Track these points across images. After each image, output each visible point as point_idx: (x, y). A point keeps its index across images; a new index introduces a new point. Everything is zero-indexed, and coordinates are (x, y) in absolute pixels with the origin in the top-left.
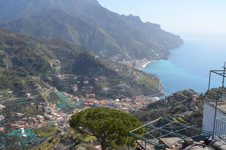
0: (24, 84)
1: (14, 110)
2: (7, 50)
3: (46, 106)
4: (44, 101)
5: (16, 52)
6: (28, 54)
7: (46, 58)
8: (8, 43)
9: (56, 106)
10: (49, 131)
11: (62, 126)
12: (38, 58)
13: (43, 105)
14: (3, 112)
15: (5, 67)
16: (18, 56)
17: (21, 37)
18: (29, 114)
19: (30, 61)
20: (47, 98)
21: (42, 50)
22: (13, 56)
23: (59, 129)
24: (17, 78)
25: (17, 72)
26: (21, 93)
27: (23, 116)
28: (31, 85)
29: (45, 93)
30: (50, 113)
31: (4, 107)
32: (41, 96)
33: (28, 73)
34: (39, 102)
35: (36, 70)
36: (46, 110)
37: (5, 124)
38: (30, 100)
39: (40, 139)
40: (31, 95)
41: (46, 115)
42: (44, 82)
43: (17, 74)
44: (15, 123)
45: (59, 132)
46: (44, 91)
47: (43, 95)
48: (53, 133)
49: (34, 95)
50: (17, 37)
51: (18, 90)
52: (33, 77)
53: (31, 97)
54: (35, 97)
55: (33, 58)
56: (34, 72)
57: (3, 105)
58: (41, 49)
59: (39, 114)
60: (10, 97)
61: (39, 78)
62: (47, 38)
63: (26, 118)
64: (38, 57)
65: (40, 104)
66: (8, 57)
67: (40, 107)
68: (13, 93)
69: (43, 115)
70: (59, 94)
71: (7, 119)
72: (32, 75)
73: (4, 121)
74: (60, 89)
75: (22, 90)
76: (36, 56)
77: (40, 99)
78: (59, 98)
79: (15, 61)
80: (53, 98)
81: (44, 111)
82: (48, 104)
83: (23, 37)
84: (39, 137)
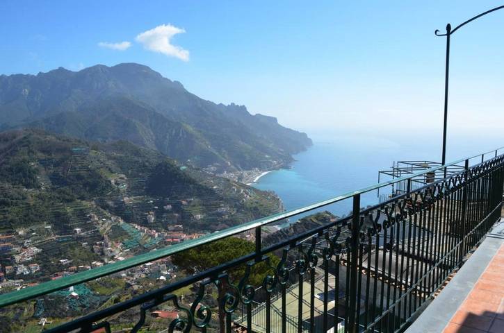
0: (70, 214)
1: (55, 255)
2: (41, 162)
3: (107, 246)
4: (103, 239)
5: (57, 165)
6: (76, 166)
7: (104, 173)
8: (43, 151)
9: (122, 247)
10: (113, 286)
11: (133, 276)
12: (92, 173)
13: (101, 245)
14: (37, 259)
15: (39, 187)
16: (60, 169)
17: (64, 141)
18: (79, 260)
19: (79, 177)
20: (106, 234)
21: (98, 161)
22: (52, 171)
23: (129, 282)
24: (58, 204)
25: (58, 196)
26: (66, 228)
27: (70, 263)
28: (82, 215)
29: (105, 227)
30: (112, 258)
31: (39, 250)
32: (98, 231)
33: (76, 196)
34: (94, 240)
35: (89, 191)
36: (106, 253)
37: (42, 277)
38: (81, 239)
39: (98, 298)
40: (83, 231)
41: (106, 260)
42: (102, 210)
43: (59, 198)
44: (57, 275)
45: (129, 285)
46: (103, 224)
47: (101, 229)
48: (118, 288)
49: (87, 229)
50: (58, 141)
51: (61, 224)
52: (84, 203)
53: (82, 234)
54: (88, 234)
55: (83, 173)
56: (86, 194)
57: (37, 247)
58: (96, 159)
59: (95, 260)
60: (49, 235)
61: (93, 203)
62: (105, 141)
63: (75, 267)
64: (91, 171)
65: (96, 244)
66: (43, 172)
67: (96, 248)
68: (53, 228)
69: (102, 261)
70: (127, 227)
71: (44, 270)
72: (82, 198)
73: (40, 273)
74: (127, 219)
75: (68, 222)
76: (89, 170)
77: (98, 237)
78: (126, 234)
79: (55, 179)
80: (117, 233)
81: (103, 254)
82: (110, 244)
83: (68, 140)
84: (98, 295)
